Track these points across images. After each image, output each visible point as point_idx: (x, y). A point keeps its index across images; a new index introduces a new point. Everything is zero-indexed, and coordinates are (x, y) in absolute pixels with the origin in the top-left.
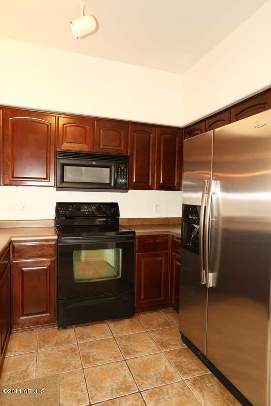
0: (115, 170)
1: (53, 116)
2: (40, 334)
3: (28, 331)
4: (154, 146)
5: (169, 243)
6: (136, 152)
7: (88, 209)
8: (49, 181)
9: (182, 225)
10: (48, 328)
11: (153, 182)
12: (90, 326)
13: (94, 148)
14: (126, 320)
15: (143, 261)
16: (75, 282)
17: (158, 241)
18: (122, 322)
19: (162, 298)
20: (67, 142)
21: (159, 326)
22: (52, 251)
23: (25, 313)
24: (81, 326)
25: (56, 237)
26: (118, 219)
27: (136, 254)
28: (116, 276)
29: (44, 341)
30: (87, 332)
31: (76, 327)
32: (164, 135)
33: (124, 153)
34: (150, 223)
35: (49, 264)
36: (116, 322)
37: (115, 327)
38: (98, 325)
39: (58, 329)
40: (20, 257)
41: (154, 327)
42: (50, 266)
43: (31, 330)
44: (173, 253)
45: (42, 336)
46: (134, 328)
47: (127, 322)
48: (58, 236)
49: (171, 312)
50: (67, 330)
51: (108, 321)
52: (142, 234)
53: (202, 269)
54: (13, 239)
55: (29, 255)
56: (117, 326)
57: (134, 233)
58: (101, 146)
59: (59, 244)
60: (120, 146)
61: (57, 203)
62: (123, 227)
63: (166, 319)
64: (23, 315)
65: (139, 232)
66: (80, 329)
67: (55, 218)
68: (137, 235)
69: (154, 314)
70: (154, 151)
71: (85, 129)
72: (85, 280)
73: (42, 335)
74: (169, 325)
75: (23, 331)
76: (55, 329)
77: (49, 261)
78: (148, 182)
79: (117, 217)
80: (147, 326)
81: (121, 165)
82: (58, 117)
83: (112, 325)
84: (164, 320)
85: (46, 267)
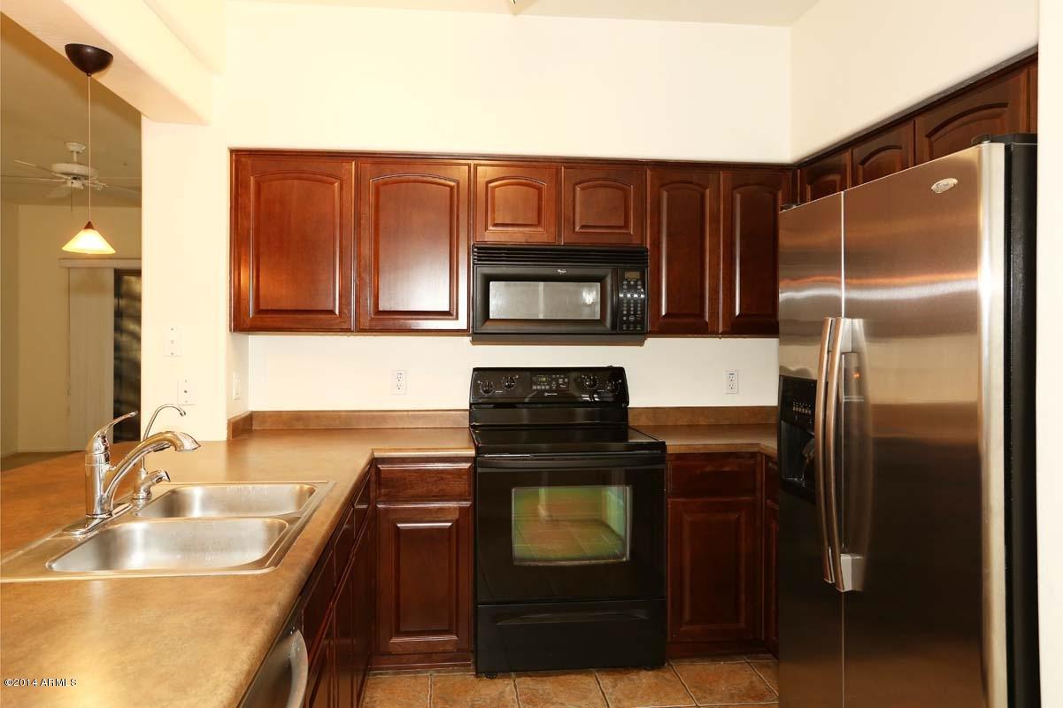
0: (612, 286)
1: (465, 165)
2: (433, 683)
3: (410, 673)
4: (715, 220)
5: (759, 477)
6: (669, 235)
7: (549, 383)
8: (457, 318)
9: (779, 427)
10: (453, 671)
11: (714, 313)
12: (552, 679)
13: (560, 236)
14: (643, 673)
15: (687, 518)
16: (516, 563)
17: (726, 469)
18: (634, 676)
19: (742, 625)
20: (496, 225)
21: (732, 696)
22: (462, 486)
23: (403, 629)
24: (530, 676)
25: (472, 453)
26: (626, 409)
27: (669, 500)
28: (616, 557)
29: (443, 698)
30: (544, 690)
31: (519, 676)
32: (741, 189)
33: (636, 241)
34: (712, 421)
35: (456, 516)
36: (617, 676)
37: (614, 687)
38: (573, 677)
39: (477, 676)
40: (391, 498)
41: (718, 697)
42: (457, 520)
43: (415, 670)
44: (768, 501)
45: (440, 688)
46: (662, 694)
47: (645, 678)
48: (478, 449)
49: (769, 667)
50: (496, 681)
51: (598, 671)
52: (683, 451)
53: (826, 544)
54: (377, 455)
55: (411, 492)
56: (620, 685)
57: (662, 446)
58: (577, 229)
59: (479, 470)
60: (626, 226)
61: (475, 370)
62: (637, 430)
63: (751, 682)
64: (399, 633)
65: (674, 444)
66: (527, 683)
67: (471, 405)
68: (670, 450)
69: (723, 666)
70: (715, 233)
71: (539, 189)
72: (539, 560)
73: (439, 685)
74: (761, 697)
75: (398, 670)
76: (470, 677)
77: (455, 508)
78: (702, 315)
79: (623, 405)
80: (700, 694)
81: (628, 275)
82: (476, 166)
83: (606, 681)
84: (746, 683)
85: (450, 524)
